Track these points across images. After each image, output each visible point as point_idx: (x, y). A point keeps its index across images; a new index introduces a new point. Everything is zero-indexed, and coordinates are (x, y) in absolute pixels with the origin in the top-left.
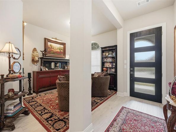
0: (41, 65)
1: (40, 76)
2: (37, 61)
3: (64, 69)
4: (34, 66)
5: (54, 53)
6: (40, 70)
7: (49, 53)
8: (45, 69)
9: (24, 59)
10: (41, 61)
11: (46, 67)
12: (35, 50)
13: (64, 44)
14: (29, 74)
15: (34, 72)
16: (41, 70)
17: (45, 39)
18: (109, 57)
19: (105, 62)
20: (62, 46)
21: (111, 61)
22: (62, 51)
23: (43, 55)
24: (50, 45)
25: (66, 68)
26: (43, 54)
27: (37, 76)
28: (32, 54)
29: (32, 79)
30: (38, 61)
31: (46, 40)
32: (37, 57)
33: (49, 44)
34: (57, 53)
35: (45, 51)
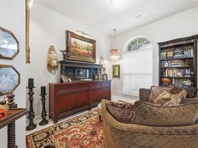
0: (61, 74)
1: (61, 92)
2: (55, 67)
3: (93, 79)
4: (50, 74)
5: (80, 54)
6: (59, 81)
7: (73, 55)
8: (66, 80)
9: (30, 60)
10: (62, 67)
11: (69, 76)
12: (52, 49)
13: (93, 42)
14: (43, 89)
15: (50, 85)
16: (62, 81)
17: (67, 32)
18: (174, 60)
19: (167, 68)
20: (91, 45)
21: (181, 66)
22: (90, 52)
23: (64, 58)
24: (75, 43)
25: (97, 77)
26: (64, 56)
27: (56, 92)
28: (48, 56)
29: (47, 97)
30: (57, 66)
31: (69, 34)
32: (55, 60)
33: (73, 40)
34: (84, 54)
35: (67, 50)
